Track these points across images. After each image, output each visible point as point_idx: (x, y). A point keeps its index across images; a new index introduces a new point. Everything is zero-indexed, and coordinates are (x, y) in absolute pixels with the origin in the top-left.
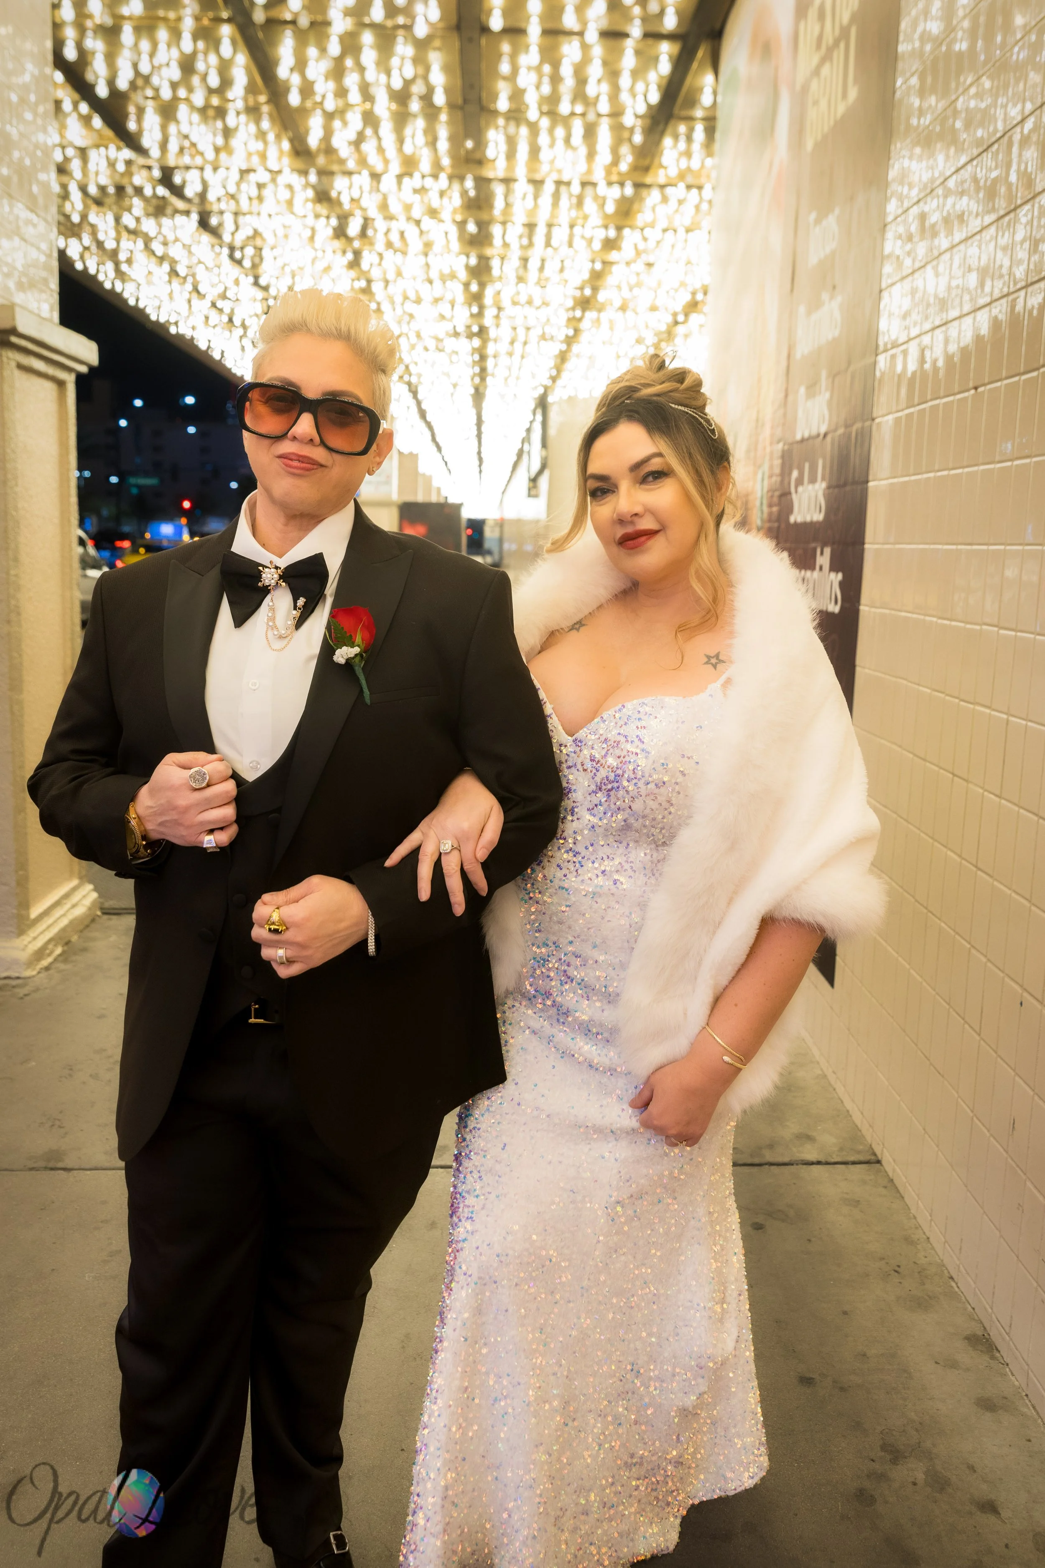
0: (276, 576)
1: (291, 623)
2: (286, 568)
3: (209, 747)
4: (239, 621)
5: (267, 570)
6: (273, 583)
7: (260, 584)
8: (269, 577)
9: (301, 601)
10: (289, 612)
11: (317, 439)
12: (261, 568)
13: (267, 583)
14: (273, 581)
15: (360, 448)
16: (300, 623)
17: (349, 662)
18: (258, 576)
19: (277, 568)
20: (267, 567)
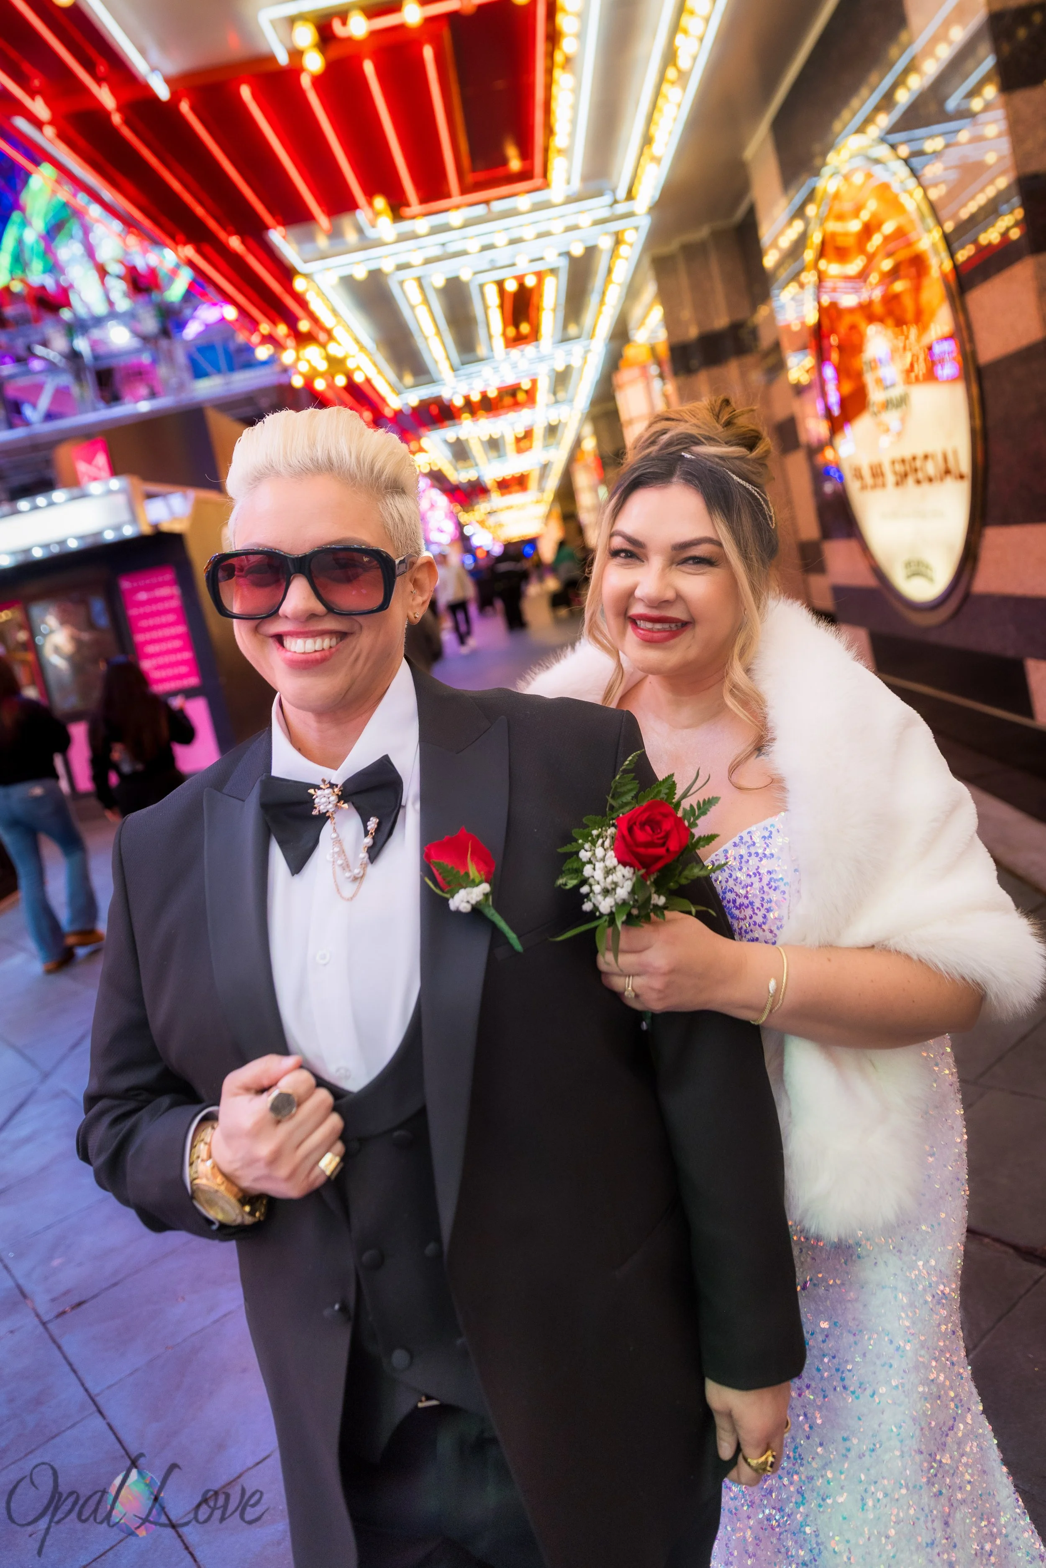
0: (333, 798)
1: (363, 855)
2: (344, 785)
3: (282, 1048)
4: (297, 865)
5: (319, 792)
6: (331, 808)
7: (315, 812)
8: (324, 801)
9: (373, 823)
10: (357, 842)
11: (319, 608)
12: (311, 791)
13: (323, 809)
14: (331, 806)
15: (379, 599)
16: (374, 853)
17: (476, 910)
18: (310, 802)
19: (332, 786)
20: (319, 788)
